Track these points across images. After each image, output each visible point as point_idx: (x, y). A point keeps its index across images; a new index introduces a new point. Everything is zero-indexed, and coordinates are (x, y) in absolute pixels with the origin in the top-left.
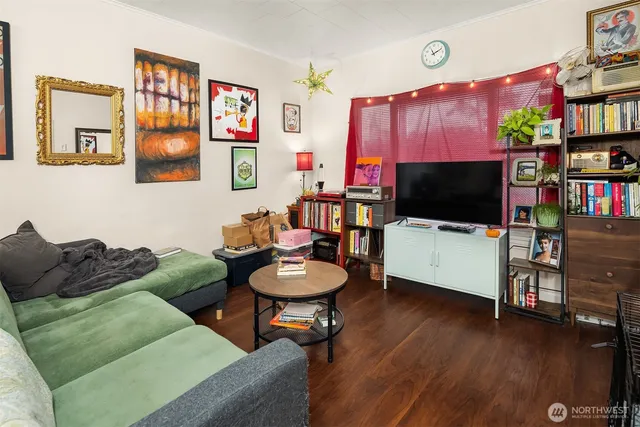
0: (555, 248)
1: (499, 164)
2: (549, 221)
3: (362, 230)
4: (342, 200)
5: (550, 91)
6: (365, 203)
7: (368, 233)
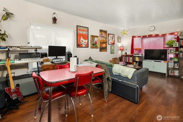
0: (177, 65)
1: (166, 50)
2: (176, 60)
3: (137, 62)
4: (132, 56)
5: (176, 37)
6: (137, 57)
7: (138, 62)
